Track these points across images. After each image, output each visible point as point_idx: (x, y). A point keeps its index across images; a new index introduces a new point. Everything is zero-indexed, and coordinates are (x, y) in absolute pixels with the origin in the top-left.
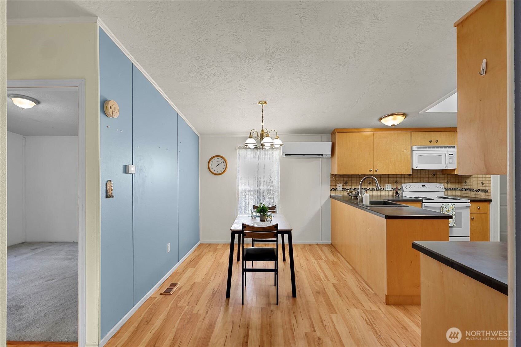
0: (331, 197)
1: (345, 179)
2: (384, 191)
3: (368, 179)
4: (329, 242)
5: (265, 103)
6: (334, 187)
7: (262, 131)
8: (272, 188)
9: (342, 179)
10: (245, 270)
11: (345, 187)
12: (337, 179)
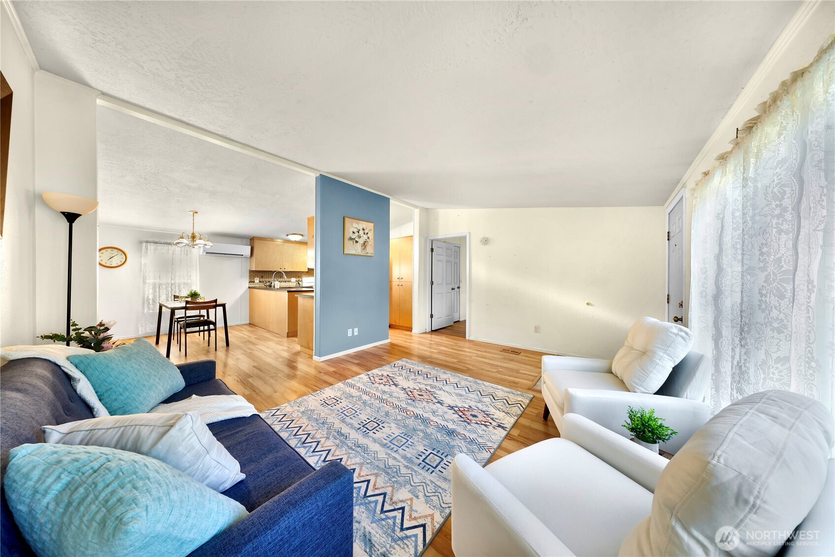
0: (249, 288)
1: (261, 274)
2: (290, 283)
3: (279, 275)
4: (248, 322)
5: (196, 213)
6: (252, 280)
7: (193, 234)
8: (189, 281)
9: (259, 274)
10: (186, 333)
11: (261, 280)
12: (255, 274)
